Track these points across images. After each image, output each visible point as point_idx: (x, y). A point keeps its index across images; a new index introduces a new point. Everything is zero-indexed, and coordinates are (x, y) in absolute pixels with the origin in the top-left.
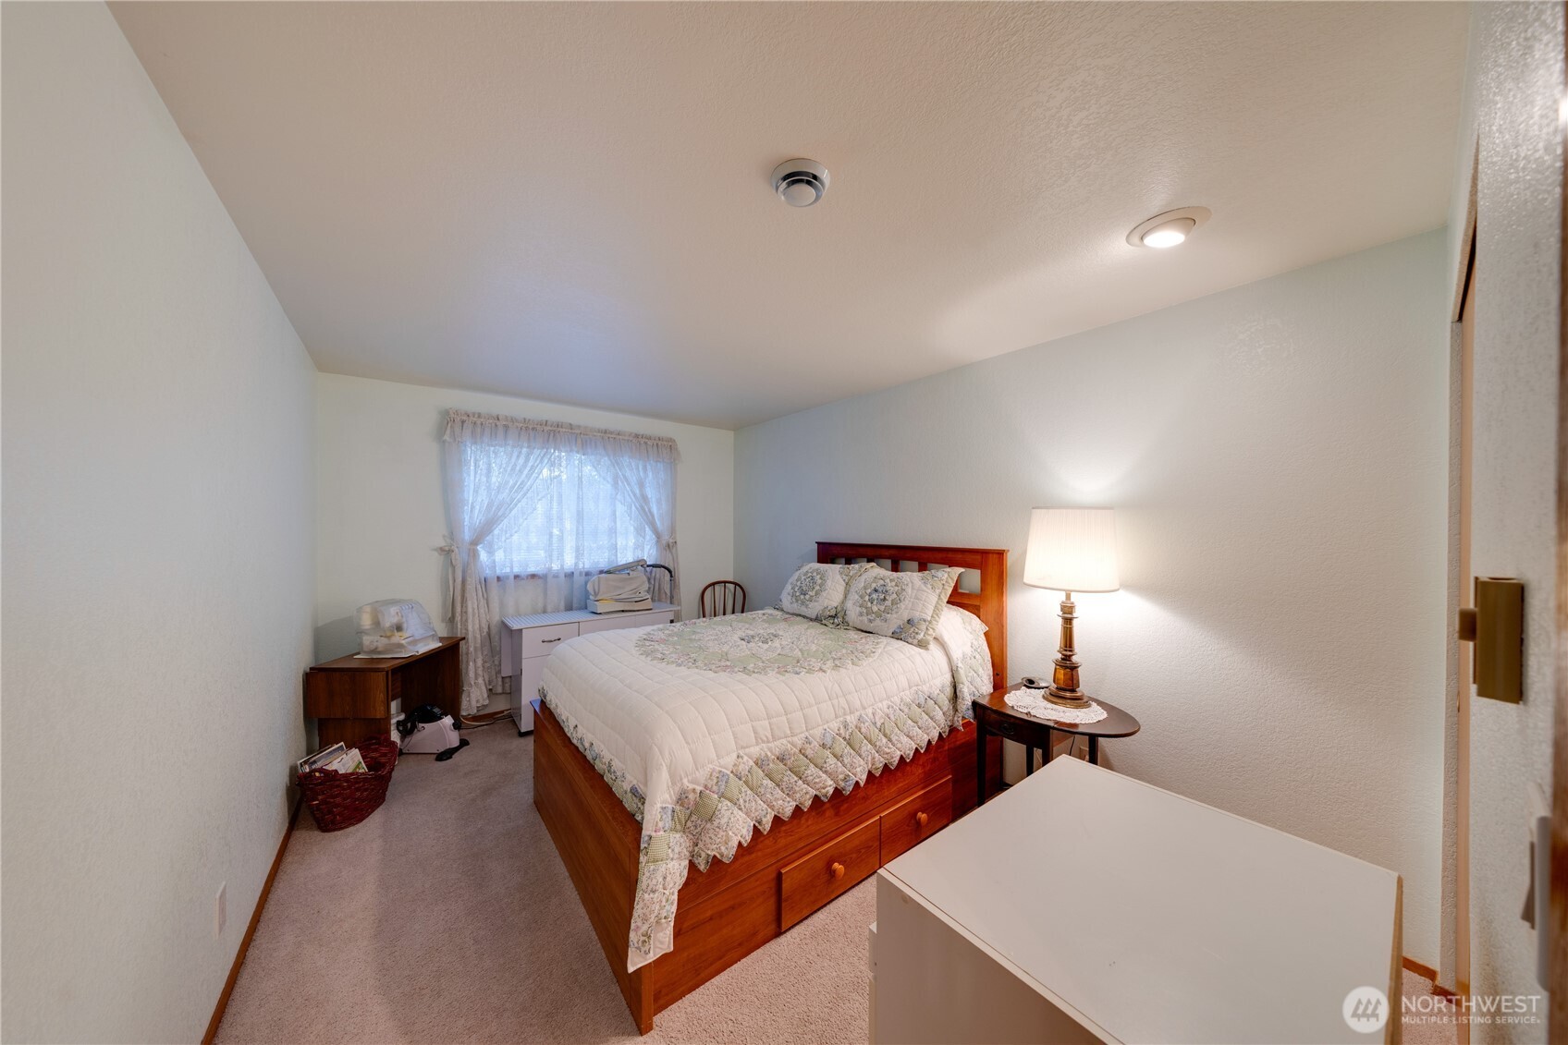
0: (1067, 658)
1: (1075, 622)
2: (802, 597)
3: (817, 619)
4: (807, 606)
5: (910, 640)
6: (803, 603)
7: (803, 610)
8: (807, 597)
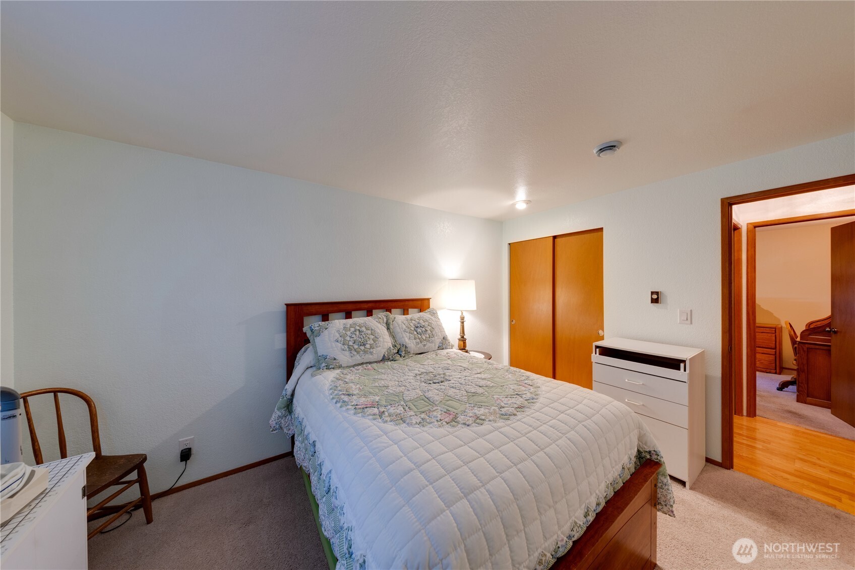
0: (463, 337)
1: (465, 323)
2: (362, 348)
3: (384, 359)
4: (371, 353)
5: (449, 347)
6: (365, 352)
7: (368, 357)
8: (368, 346)
